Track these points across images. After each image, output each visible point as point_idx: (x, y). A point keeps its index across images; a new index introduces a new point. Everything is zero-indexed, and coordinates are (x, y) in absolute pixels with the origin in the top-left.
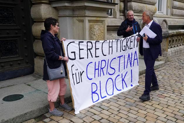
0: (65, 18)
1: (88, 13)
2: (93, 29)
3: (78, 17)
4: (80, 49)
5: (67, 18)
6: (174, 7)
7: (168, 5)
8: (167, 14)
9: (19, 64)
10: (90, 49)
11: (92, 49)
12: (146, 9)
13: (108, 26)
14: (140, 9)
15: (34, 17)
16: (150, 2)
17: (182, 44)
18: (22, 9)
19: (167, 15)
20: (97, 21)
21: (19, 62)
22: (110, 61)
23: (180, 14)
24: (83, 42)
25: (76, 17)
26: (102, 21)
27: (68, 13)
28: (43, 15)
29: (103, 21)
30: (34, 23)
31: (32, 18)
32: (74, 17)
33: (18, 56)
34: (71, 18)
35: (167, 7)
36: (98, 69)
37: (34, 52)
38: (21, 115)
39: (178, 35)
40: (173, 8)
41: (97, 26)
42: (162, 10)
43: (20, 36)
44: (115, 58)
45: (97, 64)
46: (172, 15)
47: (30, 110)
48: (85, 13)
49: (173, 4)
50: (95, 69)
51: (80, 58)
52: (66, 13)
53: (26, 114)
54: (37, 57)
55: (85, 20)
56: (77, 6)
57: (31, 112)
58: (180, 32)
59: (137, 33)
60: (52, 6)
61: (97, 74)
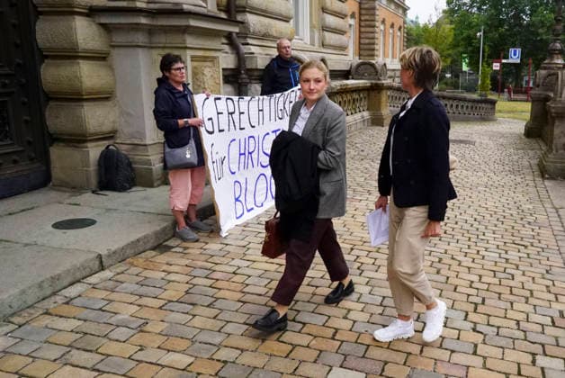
0: (131, 50)
1: (191, 41)
2: (200, 76)
3: (164, 48)
4: (218, 113)
5: (140, 50)
6: (325, 28)
7: (314, 22)
8: (312, 44)
9: (15, 162)
10: (232, 113)
11: (233, 113)
12: (276, 31)
13: (223, 69)
14: (263, 31)
15: (48, 45)
16: (281, 15)
17: (349, 113)
18: (14, 26)
19: (314, 45)
20: (205, 59)
21: (15, 157)
22: (261, 140)
23: (338, 43)
24: (219, 99)
25: (159, 47)
26: (213, 59)
27: (141, 38)
28: (81, 41)
29: (215, 58)
30: (46, 61)
31: (39, 49)
32: (152, 48)
33: (10, 142)
34: (146, 50)
35: (312, 27)
36: (244, 154)
37: (48, 132)
38: (132, 242)
39: (343, 93)
40: (323, 30)
41: (208, 69)
42: (301, 33)
43: (13, 92)
44: (268, 134)
45: (243, 144)
46: (323, 45)
47: (143, 234)
48: (184, 40)
49: (323, 19)
50: (240, 154)
51: (220, 131)
52: (137, 41)
53: (138, 240)
54: (55, 145)
55: (186, 56)
56: (162, 26)
57: (145, 237)
58: (347, 85)
59: (299, 86)
60: (97, 21)
61: (242, 165)
